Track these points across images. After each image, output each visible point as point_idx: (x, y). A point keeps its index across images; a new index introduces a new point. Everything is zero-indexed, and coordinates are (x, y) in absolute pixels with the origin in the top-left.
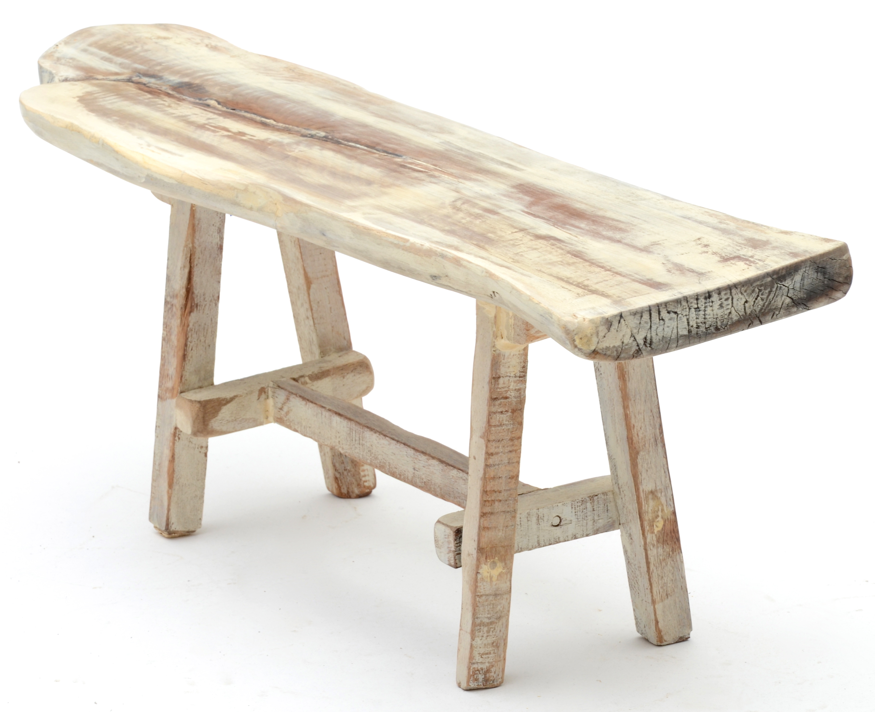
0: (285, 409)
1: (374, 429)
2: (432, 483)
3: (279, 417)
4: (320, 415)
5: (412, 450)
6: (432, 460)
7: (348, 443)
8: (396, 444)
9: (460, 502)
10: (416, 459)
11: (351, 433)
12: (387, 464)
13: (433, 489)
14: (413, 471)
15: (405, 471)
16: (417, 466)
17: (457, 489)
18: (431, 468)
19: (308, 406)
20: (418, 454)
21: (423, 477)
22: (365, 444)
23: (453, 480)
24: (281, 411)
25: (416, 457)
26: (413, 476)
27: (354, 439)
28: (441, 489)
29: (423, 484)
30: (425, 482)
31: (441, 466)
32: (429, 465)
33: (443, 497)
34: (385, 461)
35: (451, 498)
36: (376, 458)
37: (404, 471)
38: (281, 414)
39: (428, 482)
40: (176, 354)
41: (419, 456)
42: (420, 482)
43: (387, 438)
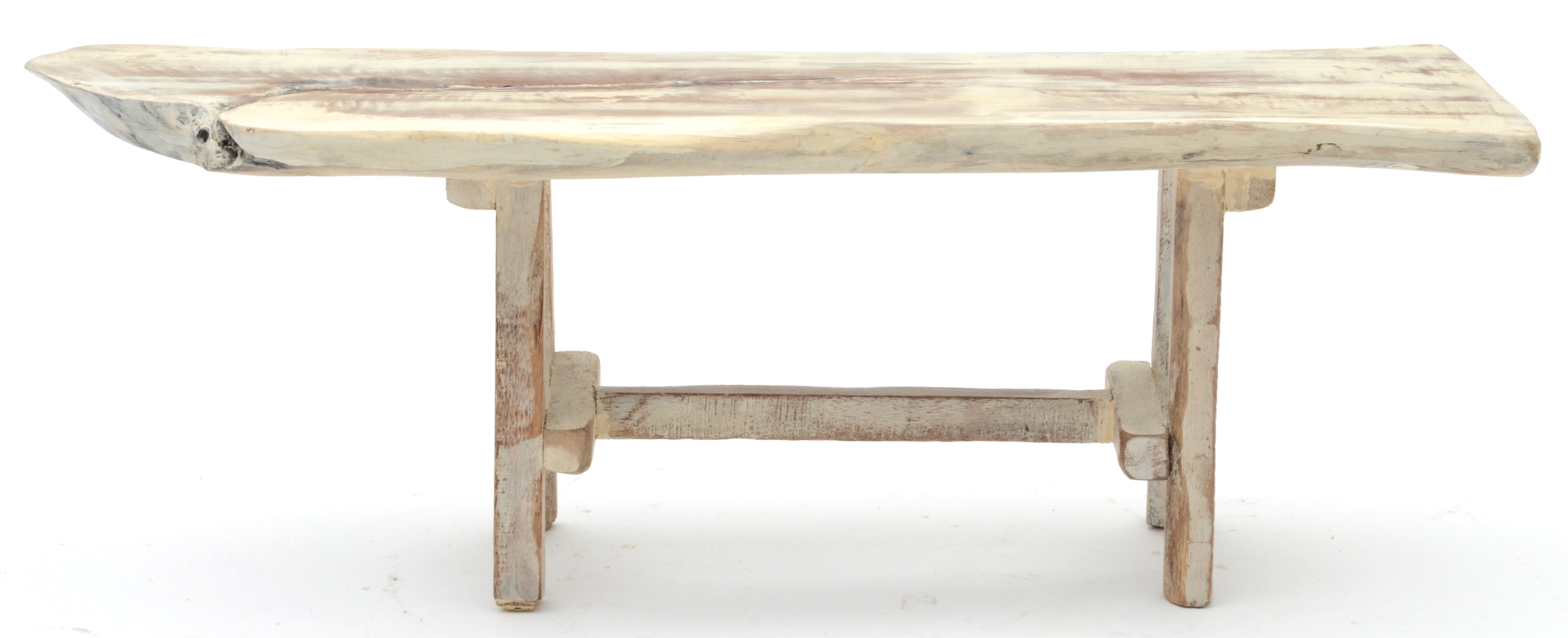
0: (636, 416)
1: (825, 395)
2: (944, 427)
3: (622, 429)
4: (712, 405)
5: (906, 399)
6: (946, 401)
7: (770, 425)
8: (873, 401)
9: (999, 435)
10: (913, 407)
11: (779, 410)
12: (853, 427)
13: (945, 434)
14: (908, 423)
15: (889, 428)
16: (914, 416)
17: (996, 421)
18: (943, 410)
19: (686, 401)
20: (918, 400)
21: (928, 424)
22: (808, 416)
23: (987, 413)
24: (627, 422)
25: (914, 405)
26: (905, 429)
27: (783, 417)
28: (962, 430)
29: (926, 433)
30: (929, 430)
31: (964, 403)
32: (941, 408)
33: (965, 438)
34: (848, 426)
35: (982, 434)
36: (832, 427)
37: (886, 428)
38: (628, 424)
39: (936, 428)
40: (531, 383)
41: (921, 402)
42: (920, 432)
43: (854, 398)
